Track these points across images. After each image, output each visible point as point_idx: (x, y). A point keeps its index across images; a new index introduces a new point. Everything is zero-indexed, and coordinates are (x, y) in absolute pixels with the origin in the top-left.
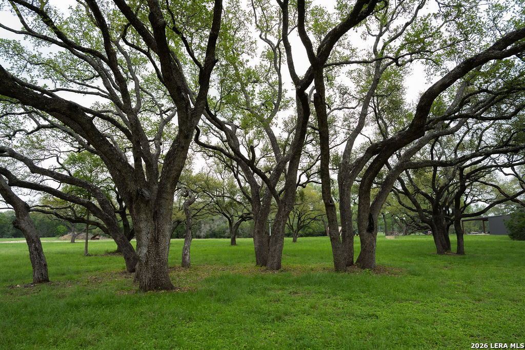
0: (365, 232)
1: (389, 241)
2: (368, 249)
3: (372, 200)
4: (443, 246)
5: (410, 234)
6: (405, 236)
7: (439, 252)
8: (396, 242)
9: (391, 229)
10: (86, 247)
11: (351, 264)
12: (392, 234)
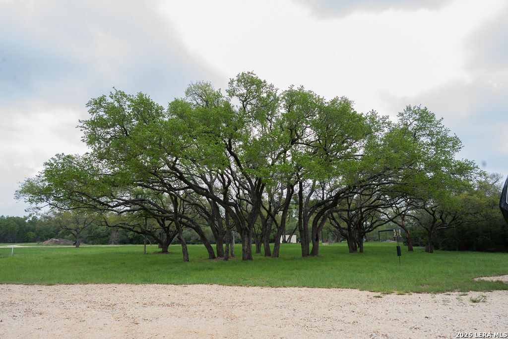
0: (314, 241)
1: (324, 247)
2: (315, 248)
3: (318, 225)
4: (353, 249)
5: (341, 241)
6: (337, 243)
7: (350, 252)
8: (329, 247)
9: (327, 237)
10: (145, 249)
11: (308, 255)
12: (327, 241)
